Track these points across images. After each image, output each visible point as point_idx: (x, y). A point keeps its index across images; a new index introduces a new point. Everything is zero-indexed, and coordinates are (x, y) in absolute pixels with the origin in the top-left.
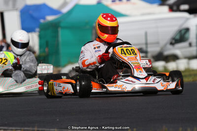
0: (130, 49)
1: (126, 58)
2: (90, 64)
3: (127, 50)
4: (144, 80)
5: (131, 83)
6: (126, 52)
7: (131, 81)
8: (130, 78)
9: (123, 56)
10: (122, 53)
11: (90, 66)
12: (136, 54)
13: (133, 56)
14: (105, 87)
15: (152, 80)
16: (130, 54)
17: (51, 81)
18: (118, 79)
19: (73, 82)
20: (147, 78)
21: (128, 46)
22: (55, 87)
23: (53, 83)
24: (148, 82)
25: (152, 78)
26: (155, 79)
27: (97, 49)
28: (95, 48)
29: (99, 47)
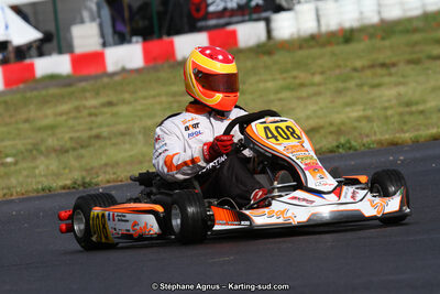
0: (283, 125)
1: (280, 148)
2: (185, 163)
3: (277, 128)
4: (332, 195)
5: (304, 203)
6: (276, 134)
7: (304, 200)
8: (299, 193)
9: (271, 143)
10: (268, 138)
11: (185, 168)
12: (299, 138)
13: (293, 141)
14: (247, 218)
15: (350, 194)
16: (288, 138)
17: (97, 211)
18: (273, 198)
19: (160, 209)
20: (337, 191)
21: (277, 118)
22: (110, 225)
23: (103, 215)
24: (343, 200)
25: (348, 190)
26: (354, 192)
27: (192, 130)
28: (187, 128)
29: (196, 126)
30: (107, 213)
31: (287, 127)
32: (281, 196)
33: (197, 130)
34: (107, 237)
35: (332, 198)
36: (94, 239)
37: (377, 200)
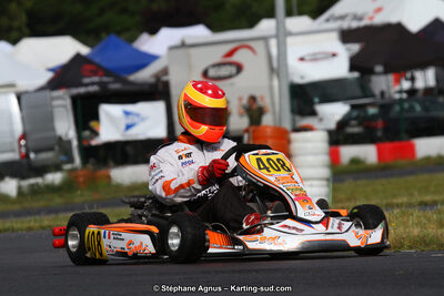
0: (274, 157)
1: (272, 179)
2: (182, 186)
3: (268, 160)
4: (320, 225)
5: (294, 231)
6: (267, 165)
7: (294, 228)
8: (289, 222)
9: (264, 173)
10: (260, 169)
11: (182, 191)
12: (289, 170)
13: (283, 173)
14: (241, 243)
15: (336, 225)
16: (279, 170)
17: (92, 229)
18: (265, 225)
19: (155, 230)
20: (324, 222)
21: (269, 151)
22: (105, 242)
23: (99, 233)
24: (330, 230)
25: (334, 222)
26: (340, 224)
27: (185, 159)
28: (180, 158)
29: (189, 155)
30: (102, 231)
31: (279, 160)
32: (272, 224)
33: (190, 159)
34: (101, 254)
35: (321, 228)
36: (88, 255)
37: (361, 232)
